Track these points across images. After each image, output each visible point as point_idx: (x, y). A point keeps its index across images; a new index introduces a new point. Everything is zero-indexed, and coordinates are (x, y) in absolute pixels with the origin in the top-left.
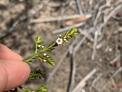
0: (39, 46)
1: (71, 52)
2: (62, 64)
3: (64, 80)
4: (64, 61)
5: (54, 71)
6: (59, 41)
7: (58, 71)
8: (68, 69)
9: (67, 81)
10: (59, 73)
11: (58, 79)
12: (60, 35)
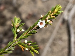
0: (18, 30)
1: (66, 18)
2: (58, 32)
3: (63, 49)
4: (60, 28)
5: (51, 41)
6: (41, 23)
7: (54, 40)
8: (65, 37)
9: (66, 50)
10: (56, 42)
11: (55, 49)
12: (42, 16)
